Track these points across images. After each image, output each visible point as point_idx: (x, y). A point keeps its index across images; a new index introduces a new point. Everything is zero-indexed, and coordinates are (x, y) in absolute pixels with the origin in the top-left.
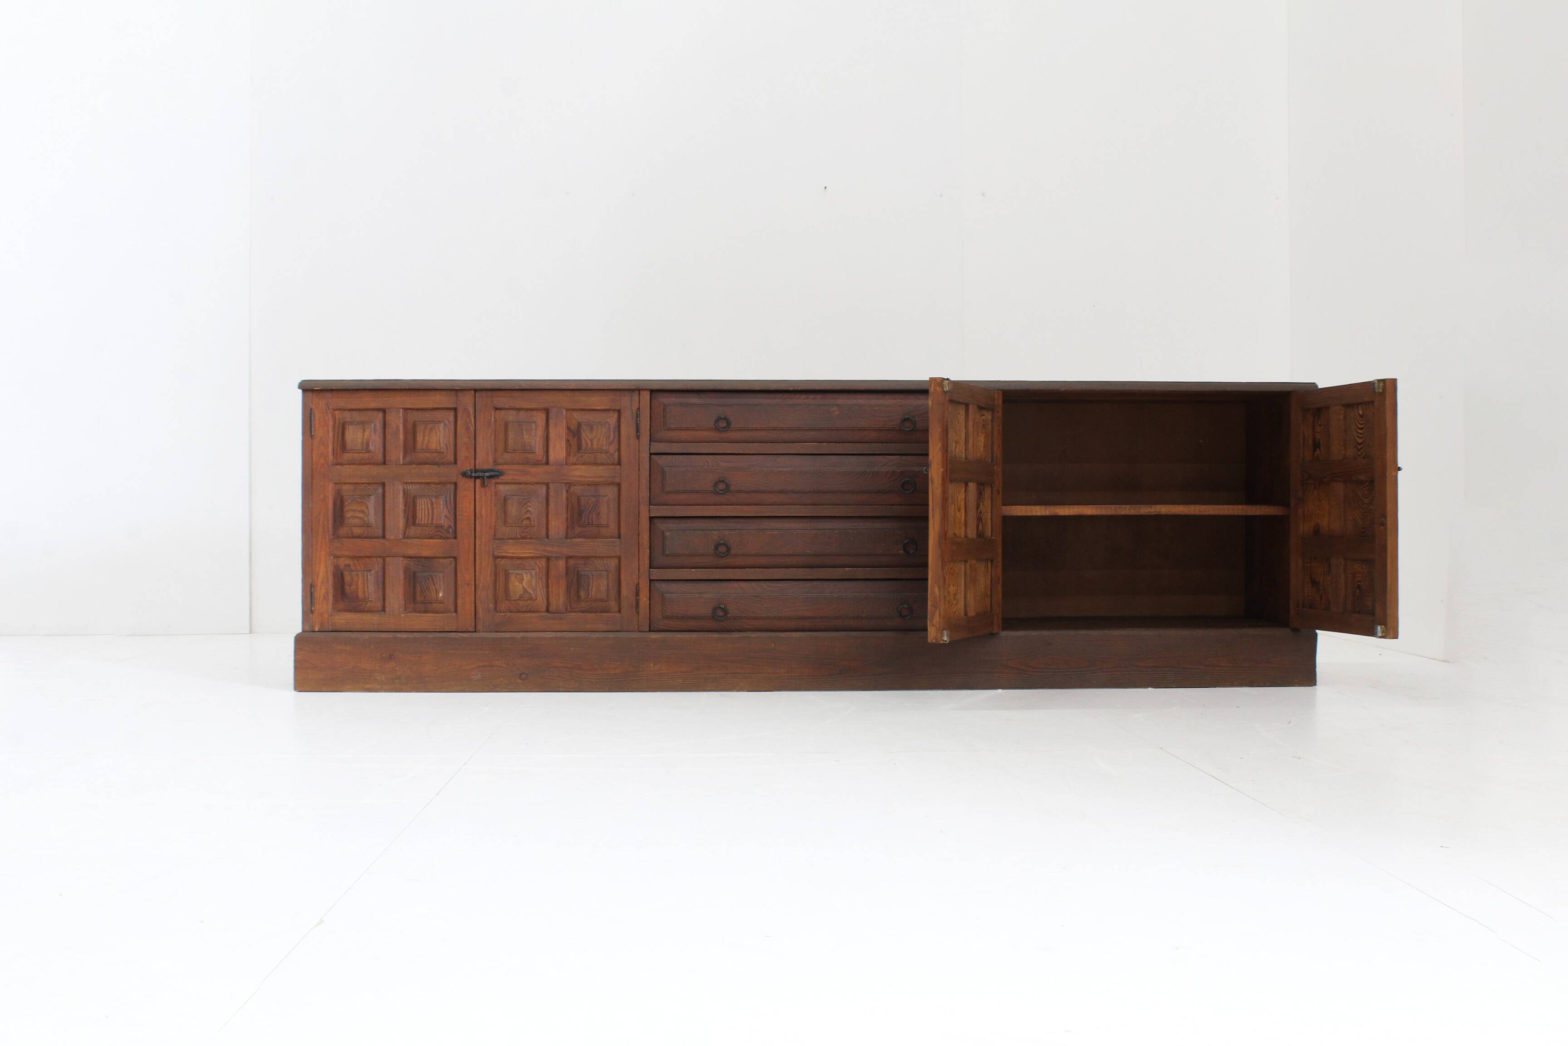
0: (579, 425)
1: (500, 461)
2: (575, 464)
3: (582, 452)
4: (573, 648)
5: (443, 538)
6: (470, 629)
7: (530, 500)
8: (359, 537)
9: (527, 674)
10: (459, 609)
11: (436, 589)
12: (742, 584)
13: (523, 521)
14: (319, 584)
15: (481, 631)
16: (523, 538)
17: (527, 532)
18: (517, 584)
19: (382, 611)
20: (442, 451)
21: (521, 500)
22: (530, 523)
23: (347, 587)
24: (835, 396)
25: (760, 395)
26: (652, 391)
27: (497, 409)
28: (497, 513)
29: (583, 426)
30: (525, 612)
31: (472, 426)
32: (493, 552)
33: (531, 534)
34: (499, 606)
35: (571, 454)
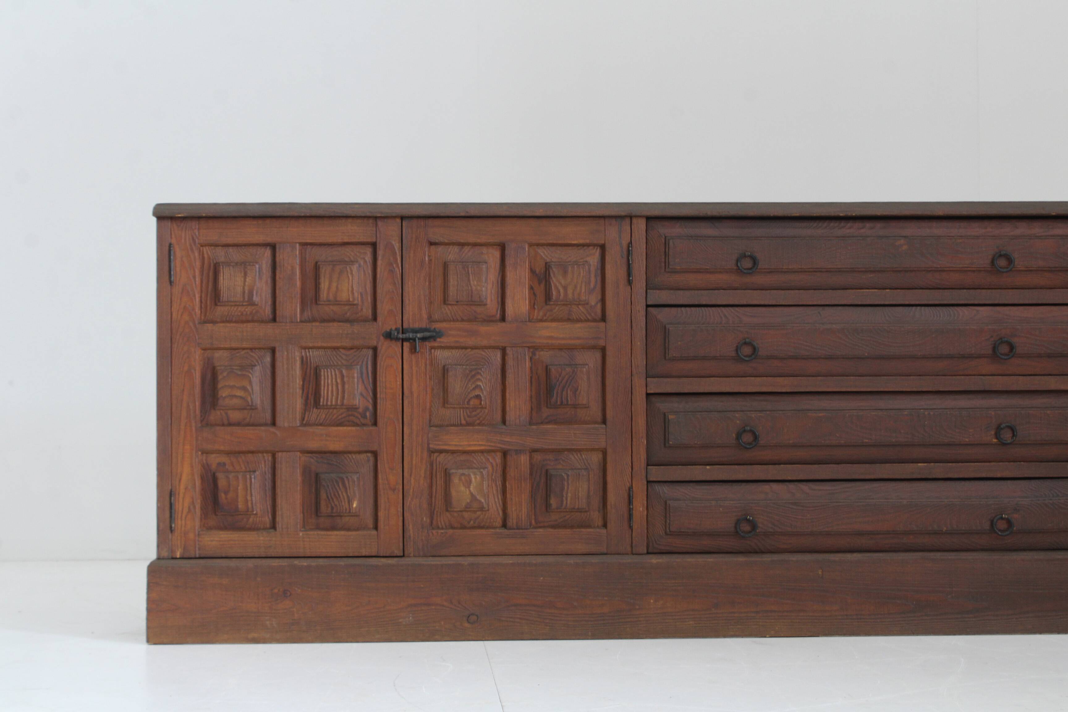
0: (547, 267)
1: (436, 317)
2: (541, 321)
3: (551, 303)
4: (542, 578)
5: (356, 425)
6: (397, 553)
7: (479, 371)
8: (238, 424)
9: (477, 616)
10: (381, 524)
11: (348, 497)
12: (775, 486)
13: (469, 400)
14: (182, 491)
15: (412, 555)
16: (468, 424)
17: (476, 416)
18: (463, 488)
19: (271, 528)
20: (356, 302)
21: (467, 372)
22: (481, 404)
23: (222, 496)
24: (902, 224)
25: (797, 224)
26: (649, 219)
27: (431, 244)
28: (433, 389)
29: (553, 266)
30: (473, 528)
31: (399, 268)
32: (428, 444)
33: (481, 419)
34: (437, 519)
35: (536, 307)
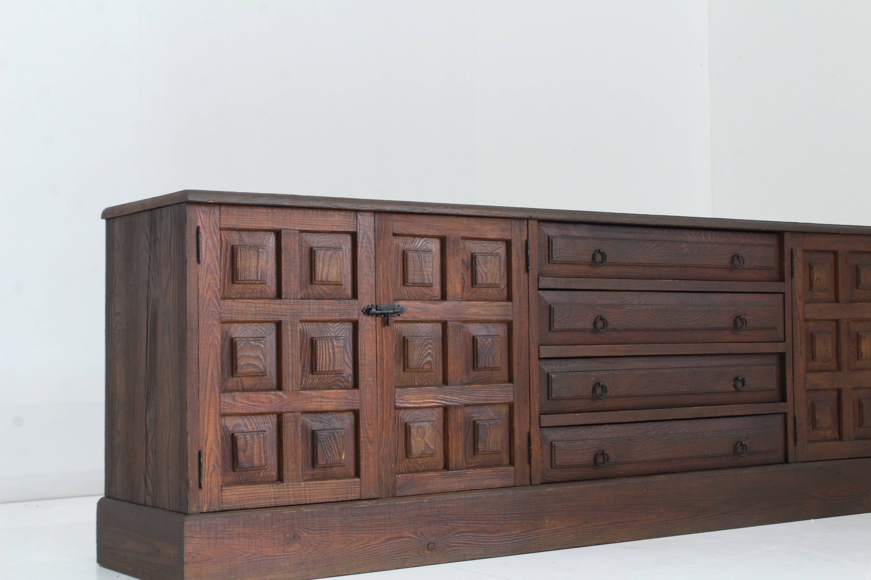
0: (473, 257)
1: (399, 296)
2: (468, 300)
3: (477, 286)
4: (477, 509)
5: (342, 388)
6: (375, 495)
7: (430, 341)
8: (251, 390)
9: (434, 544)
10: (363, 473)
11: (339, 450)
13: (423, 365)
14: (208, 451)
15: (384, 497)
16: (420, 386)
17: (426, 378)
18: (419, 439)
19: (277, 481)
20: (341, 282)
21: (422, 342)
22: (431, 368)
23: (241, 455)
26: (541, 221)
27: (395, 235)
28: (396, 356)
29: (478, 256)
30: (424, 471)
31: (373, 254)
32: (395, 402)
33: (429, 380)
34: (399, 465)
35: (465, 289)
